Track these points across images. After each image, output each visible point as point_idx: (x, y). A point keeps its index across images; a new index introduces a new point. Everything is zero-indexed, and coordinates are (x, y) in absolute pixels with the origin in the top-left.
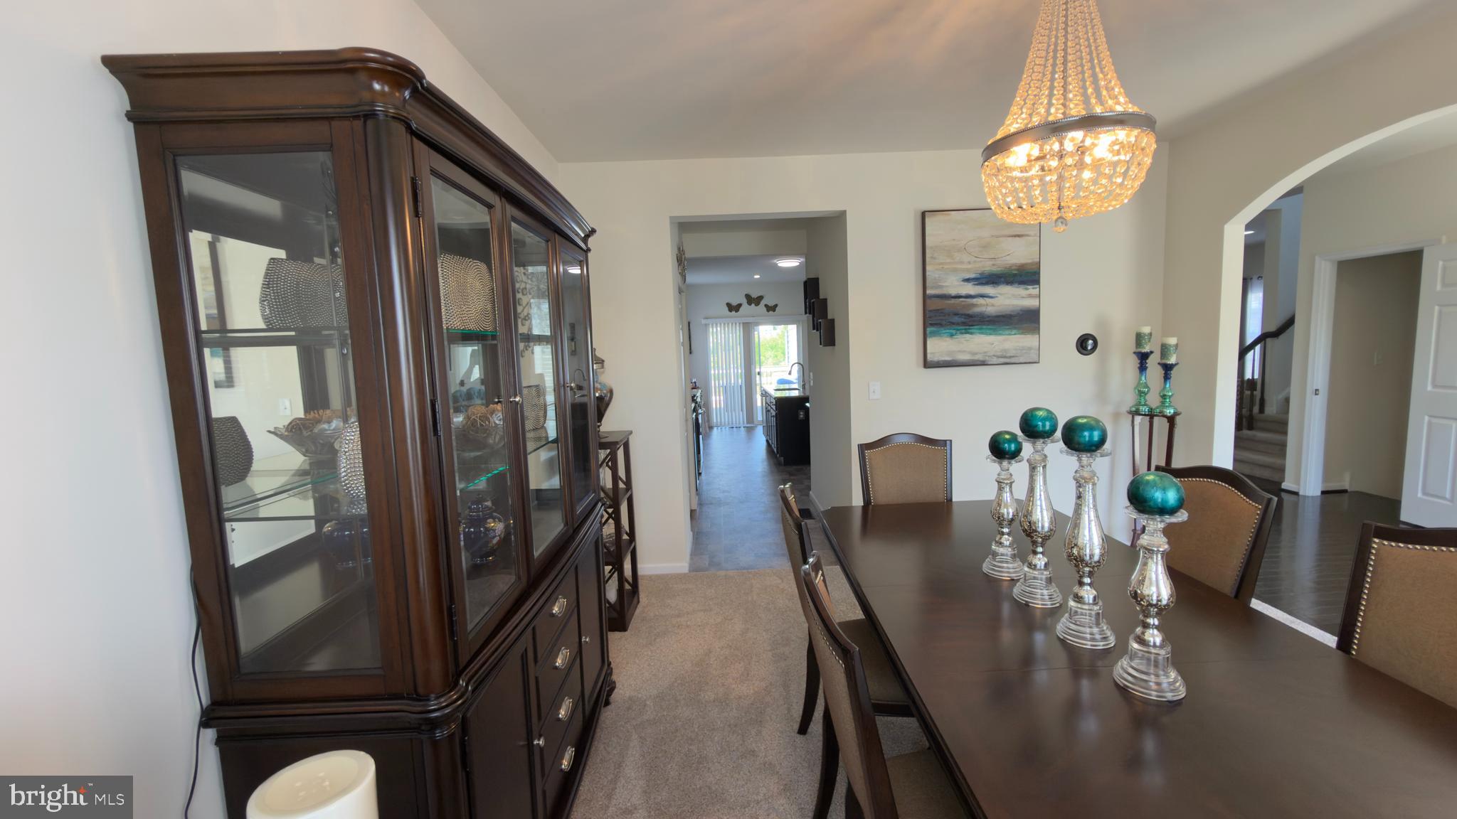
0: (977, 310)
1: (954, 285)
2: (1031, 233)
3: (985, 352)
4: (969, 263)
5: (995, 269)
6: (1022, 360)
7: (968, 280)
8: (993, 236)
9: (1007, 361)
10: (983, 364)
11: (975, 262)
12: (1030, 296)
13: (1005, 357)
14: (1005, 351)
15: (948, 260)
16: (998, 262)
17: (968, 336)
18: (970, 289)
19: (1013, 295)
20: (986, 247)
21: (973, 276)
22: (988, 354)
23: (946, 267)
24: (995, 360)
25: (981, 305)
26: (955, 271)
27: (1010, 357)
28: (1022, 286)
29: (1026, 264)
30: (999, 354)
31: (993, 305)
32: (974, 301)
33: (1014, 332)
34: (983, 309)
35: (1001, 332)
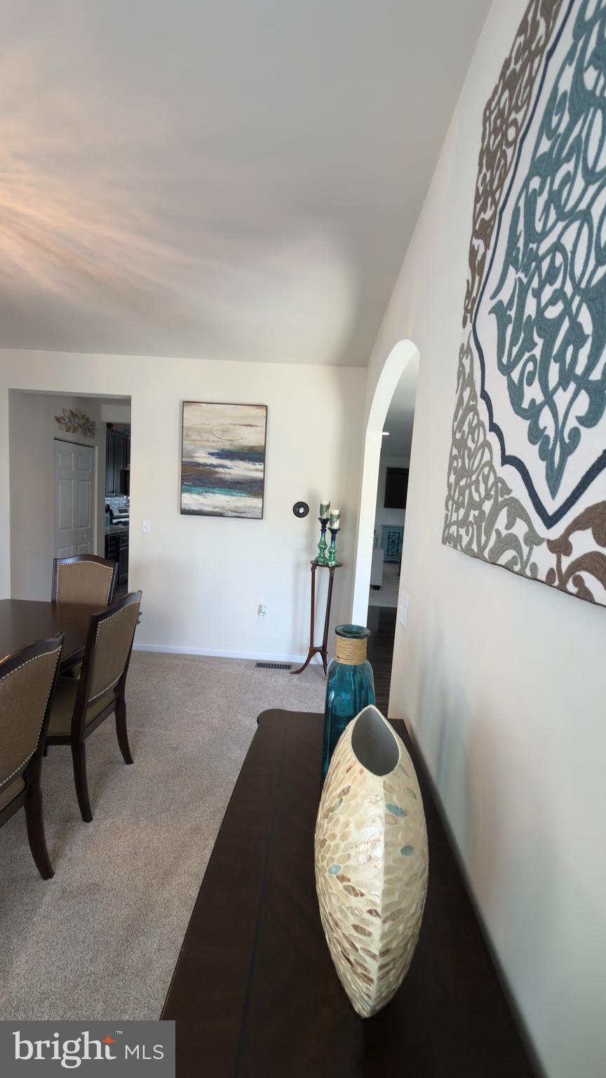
0: (218, 476)
1: (202, 457)
2: (260, 425)
3: (223, 507)
4: (214, 441)
5: (231, 448)
6: (249, 516)
7: (212, 454)
8: (231, 424)
9: (239, 515)
10: (221, 515)
11: (218, 441)
12: (257, 470)
13: (237, 512)
14: (238, 507)
15: (199, 439)
16: (235, 443)
17: (211, 494)
18: (214, 461)
19: (245, 468)
20: (225, 431)
21: (216, 451)
22: (227, 509)
23: (197, 443)
24: (230, 514)
25: (222, 473)
26: (203, 447)
27: (241, 512)
28: (252, 463)
29: (255, 447)
30: (233, 509)
31: (229, 474)
32: (217, 469)
33: (244, 495)
34: (223, 476)
35: (234, 494)
